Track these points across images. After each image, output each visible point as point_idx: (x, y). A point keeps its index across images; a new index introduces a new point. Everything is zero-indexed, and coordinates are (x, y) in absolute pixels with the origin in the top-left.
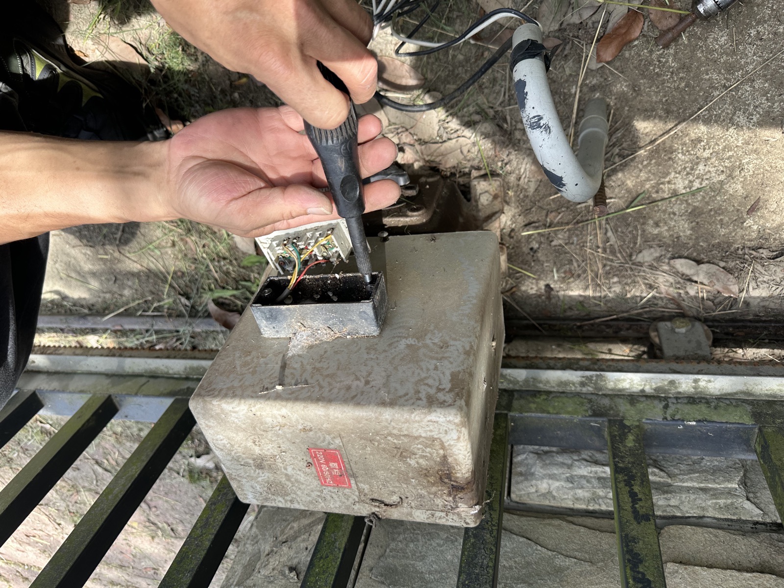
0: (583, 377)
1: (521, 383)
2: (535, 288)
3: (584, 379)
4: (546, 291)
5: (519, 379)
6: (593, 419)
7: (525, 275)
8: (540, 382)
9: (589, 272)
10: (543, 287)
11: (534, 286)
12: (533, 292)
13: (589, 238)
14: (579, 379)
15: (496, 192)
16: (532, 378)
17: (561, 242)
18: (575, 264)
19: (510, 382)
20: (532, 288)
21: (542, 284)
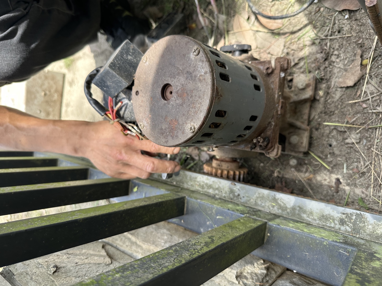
0: (344, 214)
1: (288, 210)
2: (328, 180)
3: (344, 216)
4: (336, 183)
5: (288, 206)
6: (343, 246)
7: (322, 165)
8: (305, 212)
9: (373, 171)
10: (334, 181)
11: (327, 178)
12: (326, 183)
13: (376, 141)
14: (339, 215)
15: (309, 82)
16: (299, 207)
17: (354, 141)
18: (362, 163)
19: (280, 207)
20: (325, 180)
21: (334, 177)
